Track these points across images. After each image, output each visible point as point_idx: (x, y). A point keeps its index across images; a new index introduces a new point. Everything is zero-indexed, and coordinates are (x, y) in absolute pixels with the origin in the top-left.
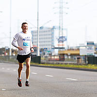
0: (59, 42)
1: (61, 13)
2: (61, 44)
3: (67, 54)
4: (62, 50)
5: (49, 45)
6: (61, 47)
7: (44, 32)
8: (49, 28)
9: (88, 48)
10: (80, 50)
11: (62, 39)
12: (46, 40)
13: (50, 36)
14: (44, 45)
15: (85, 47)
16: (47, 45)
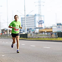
0: (39, 24)
1: (40, 5)
2: (40, 25)
3: (44, 32)
4: (41, 29)
5: (33, 26)
6: (41, 27)
7: (29, 18)
8: (32, 16)
9: (57, 27)
10: (53, 29)
11: (41, 22)
12: (30, 23)
13: (34, 21)
14: (30, 26)
15: (56, 27)
16: (31, 26)
